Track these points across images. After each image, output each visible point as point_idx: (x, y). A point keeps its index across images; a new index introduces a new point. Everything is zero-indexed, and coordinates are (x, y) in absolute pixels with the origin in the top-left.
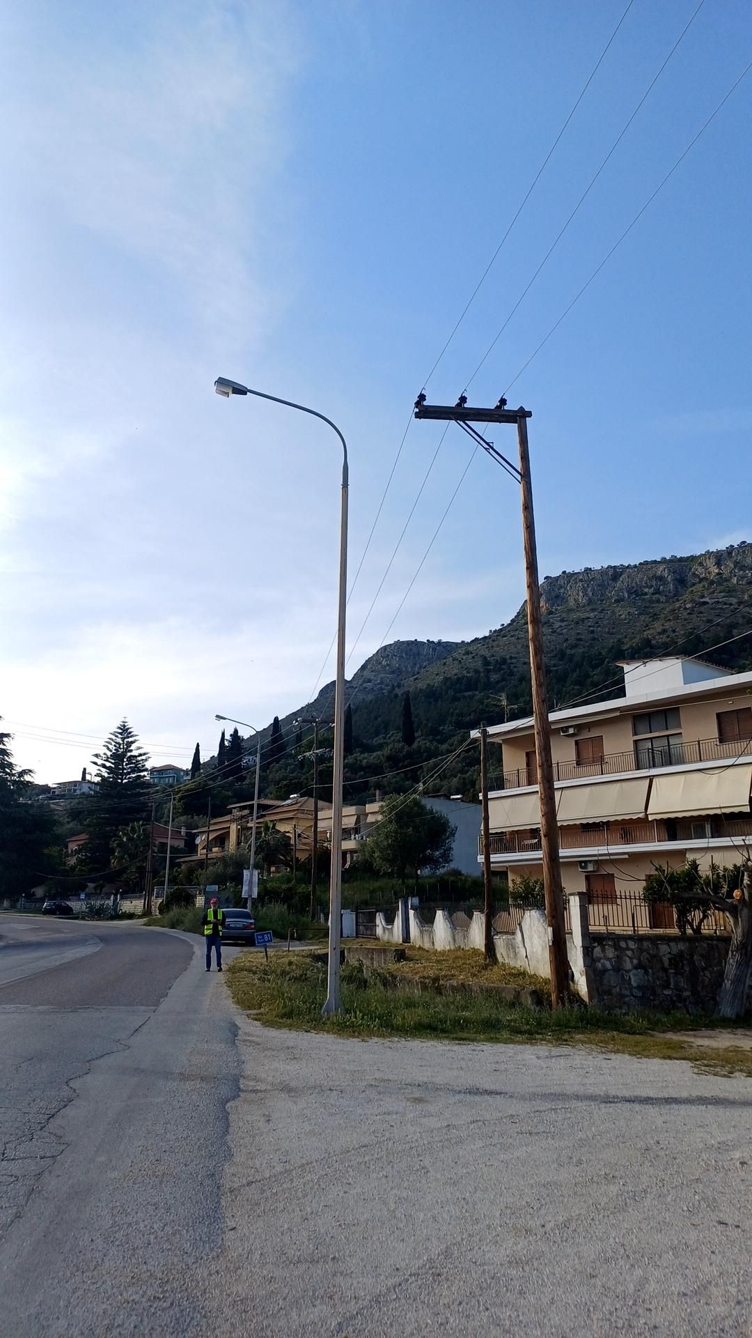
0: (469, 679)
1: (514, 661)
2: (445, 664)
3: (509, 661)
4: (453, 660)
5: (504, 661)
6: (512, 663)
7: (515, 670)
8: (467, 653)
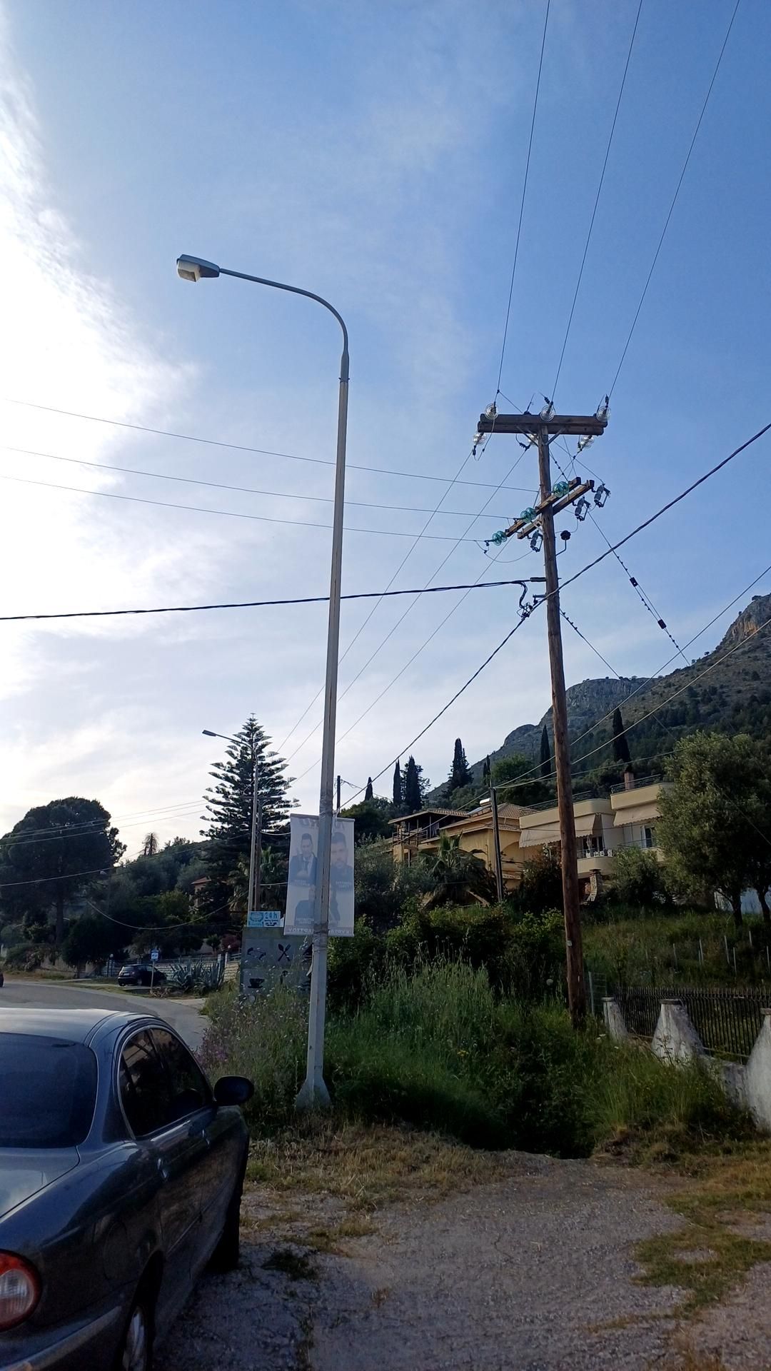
0: (675, 713)
1: (725, 690)
2: (643, 699)
3: (720, 690)
4: (653, 694)
5: (714, 691)
6: (724, 693)
7: (728, 699)
8: (669, 685)
